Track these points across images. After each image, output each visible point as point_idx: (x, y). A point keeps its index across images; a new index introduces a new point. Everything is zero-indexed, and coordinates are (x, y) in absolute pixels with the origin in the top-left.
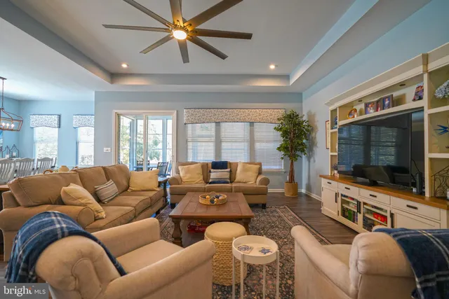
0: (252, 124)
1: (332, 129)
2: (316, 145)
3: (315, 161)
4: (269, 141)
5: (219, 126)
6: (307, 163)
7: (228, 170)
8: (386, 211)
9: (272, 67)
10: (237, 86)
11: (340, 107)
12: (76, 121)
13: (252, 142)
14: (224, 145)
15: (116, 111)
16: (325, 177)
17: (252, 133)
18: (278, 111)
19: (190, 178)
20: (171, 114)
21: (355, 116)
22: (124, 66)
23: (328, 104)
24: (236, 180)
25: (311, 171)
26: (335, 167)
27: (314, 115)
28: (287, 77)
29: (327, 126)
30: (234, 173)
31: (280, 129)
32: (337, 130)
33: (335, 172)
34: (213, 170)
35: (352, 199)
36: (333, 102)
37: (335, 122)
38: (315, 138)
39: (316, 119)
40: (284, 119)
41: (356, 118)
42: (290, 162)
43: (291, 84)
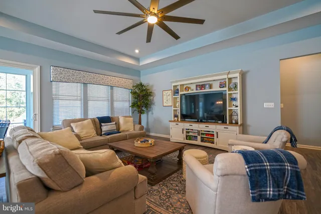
0: (112, 87)
1: (174, 96)
2: (154, 104)
3: (152, 113)
4: (123, 101)
5: (87, 86)
7: (114, 123)
8: (213, 132)
9: (137, 51)
10: (108, 57)
11: (180, 85)
13: (112, 101)
16: (172, 121)
18: (129, 81)
19: (87, 133)
20: (32, 70)
21: (189, 90)
23: (172, 82)
24: (121, 130)
25: (149, 120)
26: (176, 116)
27: (152, 86)
28: (137, 59)
29: (164, 93)
30: (118, 124)
31: (134, 93)
32: (179, 96)
33: (176, 118)
34: (103, 124)
35: (192, 130)
36: (177, 82)
37: (176, 92)
38: (153, 100)
39: (154, 88)
40: (136, 87)
41: (190, 92)
42: (139, 115)
43: (141, 64)
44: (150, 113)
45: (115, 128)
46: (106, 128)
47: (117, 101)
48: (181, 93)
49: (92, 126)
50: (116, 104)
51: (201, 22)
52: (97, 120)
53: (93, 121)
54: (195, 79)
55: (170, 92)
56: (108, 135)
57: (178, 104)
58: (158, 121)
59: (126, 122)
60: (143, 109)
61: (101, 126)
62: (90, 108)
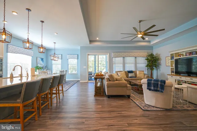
0: (136, 58)
1: (171, 60)
2: (161, 65)
3: (160, 70)
4: (142, 63)
5: (124, 58)
6: (156, 71)
7: (134, 73)
8: (196, 83)
9: (147, 39)
11: (175, 53)
12: (68, 56)
16: (170, 75)
17: (136, 61)
18: (145, 53)
20: (107, 54)
21: (181, 56)
22: (98, 39)
23: (170, 52)
24: (137, 77)
25: (158, 74)
26: (172, 72)
27: (159, 55)
28: (149, 42)
29: (167, 59)
30: (136, 74)
31: (147, 59)
32: (174, 60)
33: (173, 73)
34: (129, 74)
35: (182, 81)
36: (172, 51)
37: (172, 58)
38: (160, 62)
39: (161, 56)
40: (149, 56)
41: (182, 57)
42: (151, 71)
43: (151, 44)
44: (159, 70)
45: (134, 76)
46: (130, 75)
47: (138, 63)
48: (175, 58)
49: (125, 74)
50: (138, 65)
51: (164, 30)
52: (127, 72)
53: (126, 72)
54: (185, 49)
55: (170, 58)
56: (131, 78)
57: (174, 65)
58: (163, 75)
59: (140, 73)
60: (154, 67)
61: (128, 74)
62: (126, 67)
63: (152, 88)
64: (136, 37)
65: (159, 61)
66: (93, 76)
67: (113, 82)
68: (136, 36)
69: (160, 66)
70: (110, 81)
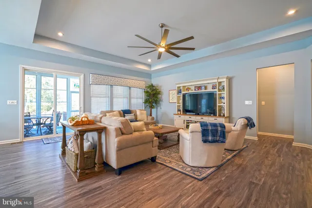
0: (130, 88)
1: (178, 94)
2: (162, 101)
3: (161, 108)
4: (138, 98)
5: (112, 87)
7: (133, 114)
9: (149, 60)
11: (183, 86)
13: (130, 98)
14: (115, 100)
15: (22, 66)
16: (176, 114)
17: (130, 93)
20: (79, 76)
22: (60, 34)
23: (177, 84)
24: (138, 119)
26: (179, 110)
27: (161, 86)
28: (149, 66)
29: (170, 92)
30: (136, 115)
31: (146, 92)
32: (182, 95)
33: (179, 112)
34: (126, 115)
35: (191, 121)
36: (180, 83)
37: (179, 92)
38: (161, 98)
39: (162, 88)
40: (148, 87)
41: (190, 92)
42: (150, 109)
43: (152, 70)
44: (159, 108)
46: (128, 117)
47: (133, 98)
48: (183, 92)
50: (133, 101)
52: (122, 112)
53: (119, 112)
55: (174, 92)
57: (181, 101)
59: (141, 114)
60: (153, 104)
61: (124, 116)
62: (114, 103)
63: (210, 138)
64: (154, 51)
65: (160, 96)
66: (34, 125)
67: (130, 136)
68: (154, 49)
69: (161, 103)
70: (123, 134)
